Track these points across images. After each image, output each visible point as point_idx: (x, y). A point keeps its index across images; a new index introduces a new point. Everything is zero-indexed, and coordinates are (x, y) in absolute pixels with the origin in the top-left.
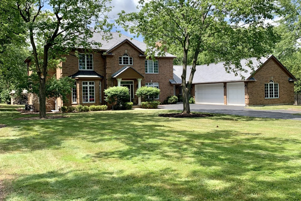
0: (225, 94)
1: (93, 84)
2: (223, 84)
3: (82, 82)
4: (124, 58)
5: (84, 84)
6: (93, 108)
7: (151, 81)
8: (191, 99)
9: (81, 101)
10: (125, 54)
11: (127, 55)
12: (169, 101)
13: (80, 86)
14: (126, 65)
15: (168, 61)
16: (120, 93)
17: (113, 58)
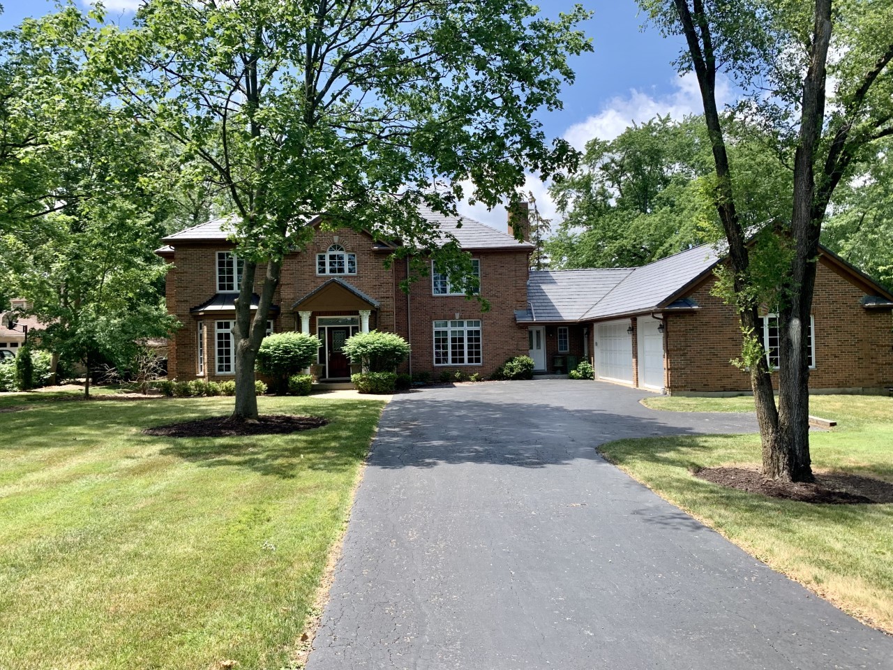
0: (635, 355)
1: (227, 326)
2: (629, 321)
3: (216, 322)
4: (332, 257)
5: (220, 326)
6: (226, 388)
7: (457, 316)
8: (582, 365)
9: (211, 369)
10: (334, 247)
11: (342, 250)
12: (506, 371)
13: (210, 332)
14: (337, 274)
15: (508, 258)
16: (275, 350)
17: (300, 258)
